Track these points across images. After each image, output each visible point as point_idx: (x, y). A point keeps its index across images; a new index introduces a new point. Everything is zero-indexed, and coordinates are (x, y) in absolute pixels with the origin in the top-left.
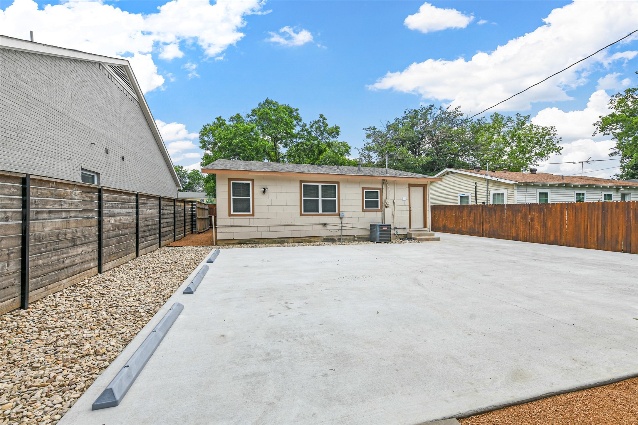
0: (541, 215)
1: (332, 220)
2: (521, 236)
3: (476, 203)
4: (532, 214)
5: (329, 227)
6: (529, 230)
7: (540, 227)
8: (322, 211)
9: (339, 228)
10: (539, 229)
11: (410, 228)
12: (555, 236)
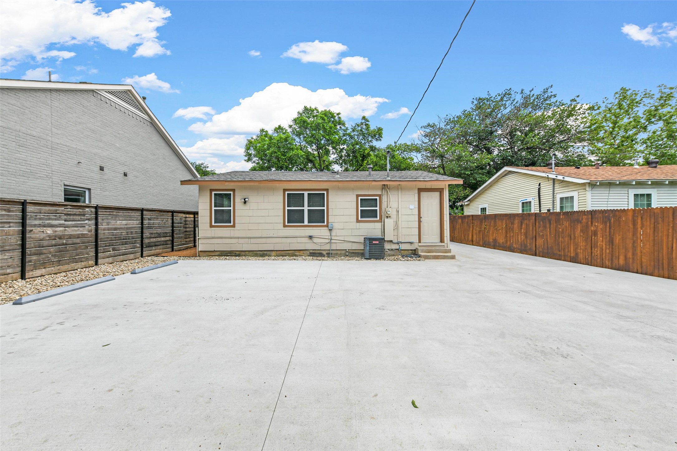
0: (606, 228)
1: (319, 232)
2: (581, 256)
3: (540, 210)
4: (595, 226)
5: (315, 240)
6: (591, 249)
7: (606, 245)
8: (309, 222)
9: (328, 241)
10: (604, 246)
11: (420, 242)
12: (626, 258)
